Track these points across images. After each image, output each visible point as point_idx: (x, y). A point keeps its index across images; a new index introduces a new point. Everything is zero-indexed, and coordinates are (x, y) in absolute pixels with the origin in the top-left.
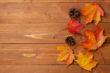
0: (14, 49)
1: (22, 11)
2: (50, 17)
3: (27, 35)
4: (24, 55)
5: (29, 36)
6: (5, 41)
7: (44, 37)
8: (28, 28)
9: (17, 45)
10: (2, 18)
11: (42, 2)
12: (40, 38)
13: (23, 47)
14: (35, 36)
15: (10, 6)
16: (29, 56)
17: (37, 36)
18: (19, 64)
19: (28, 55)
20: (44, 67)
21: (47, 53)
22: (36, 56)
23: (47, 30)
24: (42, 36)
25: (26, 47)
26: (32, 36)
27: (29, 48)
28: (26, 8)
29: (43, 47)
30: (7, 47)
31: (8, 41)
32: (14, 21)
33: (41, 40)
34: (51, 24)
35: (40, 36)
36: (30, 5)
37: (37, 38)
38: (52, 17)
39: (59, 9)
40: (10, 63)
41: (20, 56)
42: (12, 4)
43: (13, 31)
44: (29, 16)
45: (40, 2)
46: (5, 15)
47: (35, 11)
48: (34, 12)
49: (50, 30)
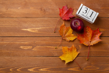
0: (12, 41)
1: (20, 7)
2: (45, 13)
3: (24, 29)
4: (22, 47)
5: (26, 30)
6: (4, 34)
7: (39, 30)
8: (25, 22)
9: (15, 38)
10: (1, 13)
12: (36, 31)
13: (21, 40)
14: (31, 30)
15: (9, 2)
17: (33, 30)
18: (17, 56)
19: (25, 47)
20: (39, 58)
22: (33, 48)
23: (42, 25)
24: (38, 29)
25: (23, 40)
26: (29, 30)
27: (26, 41)
29: (39, 40)
30: (6, 40)
31: (6, 34)
32: (12, 15)
33: (37, 33)
34: (46, 19)
35: (36, 29)
37: (33, 31)
38: (47, 12)
40: (8, 54)
41: (17, 48)
43: (11, 25)
44: (25, 11)
46: (4, 10)
47: (32, 7)
48: (30, 8)
49: (45, 25)
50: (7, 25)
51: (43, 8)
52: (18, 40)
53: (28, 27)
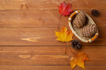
0: (11, 51)
1: (19, 17)
2: (44, 23)
3: (23, 38)
4: (20, 56)
5: (25, 39)
6: (3, 43)
7: (38, 40)
8: (24, 32)
9: (14, 48)
10: (1, 24)
11: (37, 9)
12: (35, 41)
13: (20, 49)
14: (30, 39)
15: (8, 13)
16: (25, 57)
17: (32, 39)
18: (15, 64)
19: (23, 56)
20: (38, 67)
21: (41, 54)
22: (31, 57)
23: (41, 34)
24: (36, 39)
25: (22, 49)
26: (28, 39)
27: (25, 50)
28: (23, 14)
29: (37, 50)
30: (5, 49)
31: (6, 44)
32: (12, 26)
33: (36, 43)
34: (45, 29)
35: (34, 39)
36: (26, 11)
37: (32, 41)
38: (46, 22)
39: (52, 16)
40: (7, 63)
41: (16, 57)
42: (10, 11)
43: (11, 35)
44: (25, 21)
45: (35, 9)
46: (4, 20)
48: (30, 18)
49: (44, 34)
50: (7, 35)
51: (42, 19)
52: (17, 49)
53: (27, 36)
